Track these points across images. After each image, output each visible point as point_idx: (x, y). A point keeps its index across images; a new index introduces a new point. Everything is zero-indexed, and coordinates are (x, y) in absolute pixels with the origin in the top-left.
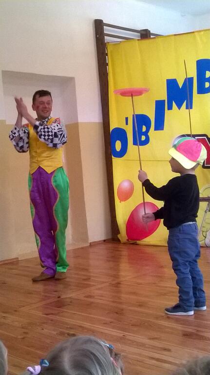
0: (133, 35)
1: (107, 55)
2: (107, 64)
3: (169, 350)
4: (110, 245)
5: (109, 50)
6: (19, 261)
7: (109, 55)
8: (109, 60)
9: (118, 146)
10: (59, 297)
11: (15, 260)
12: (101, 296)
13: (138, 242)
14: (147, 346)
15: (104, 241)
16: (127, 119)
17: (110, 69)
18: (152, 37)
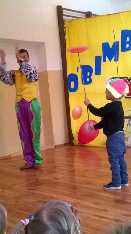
0: (81, 15)
1: (65, 28)
2: (65, 34)
3: (106, 211)
4: (68, 147)
5: (66, 25)
6: (11, 157)
7: (66, 27)
8: (66, 31)
9: (72, 85)
10: (37, 179)
11: (9, 157)
12: (63, 178)
13: (85, 145)
14: (92, 208)
15: (64, 144)
16: (78, 68)
17: (67, 37)
18: (93, 16)
